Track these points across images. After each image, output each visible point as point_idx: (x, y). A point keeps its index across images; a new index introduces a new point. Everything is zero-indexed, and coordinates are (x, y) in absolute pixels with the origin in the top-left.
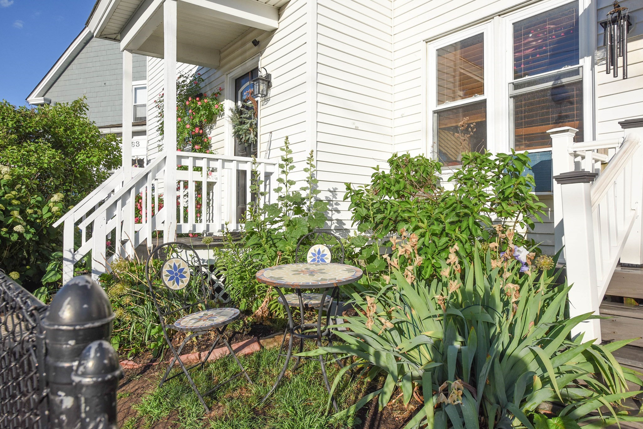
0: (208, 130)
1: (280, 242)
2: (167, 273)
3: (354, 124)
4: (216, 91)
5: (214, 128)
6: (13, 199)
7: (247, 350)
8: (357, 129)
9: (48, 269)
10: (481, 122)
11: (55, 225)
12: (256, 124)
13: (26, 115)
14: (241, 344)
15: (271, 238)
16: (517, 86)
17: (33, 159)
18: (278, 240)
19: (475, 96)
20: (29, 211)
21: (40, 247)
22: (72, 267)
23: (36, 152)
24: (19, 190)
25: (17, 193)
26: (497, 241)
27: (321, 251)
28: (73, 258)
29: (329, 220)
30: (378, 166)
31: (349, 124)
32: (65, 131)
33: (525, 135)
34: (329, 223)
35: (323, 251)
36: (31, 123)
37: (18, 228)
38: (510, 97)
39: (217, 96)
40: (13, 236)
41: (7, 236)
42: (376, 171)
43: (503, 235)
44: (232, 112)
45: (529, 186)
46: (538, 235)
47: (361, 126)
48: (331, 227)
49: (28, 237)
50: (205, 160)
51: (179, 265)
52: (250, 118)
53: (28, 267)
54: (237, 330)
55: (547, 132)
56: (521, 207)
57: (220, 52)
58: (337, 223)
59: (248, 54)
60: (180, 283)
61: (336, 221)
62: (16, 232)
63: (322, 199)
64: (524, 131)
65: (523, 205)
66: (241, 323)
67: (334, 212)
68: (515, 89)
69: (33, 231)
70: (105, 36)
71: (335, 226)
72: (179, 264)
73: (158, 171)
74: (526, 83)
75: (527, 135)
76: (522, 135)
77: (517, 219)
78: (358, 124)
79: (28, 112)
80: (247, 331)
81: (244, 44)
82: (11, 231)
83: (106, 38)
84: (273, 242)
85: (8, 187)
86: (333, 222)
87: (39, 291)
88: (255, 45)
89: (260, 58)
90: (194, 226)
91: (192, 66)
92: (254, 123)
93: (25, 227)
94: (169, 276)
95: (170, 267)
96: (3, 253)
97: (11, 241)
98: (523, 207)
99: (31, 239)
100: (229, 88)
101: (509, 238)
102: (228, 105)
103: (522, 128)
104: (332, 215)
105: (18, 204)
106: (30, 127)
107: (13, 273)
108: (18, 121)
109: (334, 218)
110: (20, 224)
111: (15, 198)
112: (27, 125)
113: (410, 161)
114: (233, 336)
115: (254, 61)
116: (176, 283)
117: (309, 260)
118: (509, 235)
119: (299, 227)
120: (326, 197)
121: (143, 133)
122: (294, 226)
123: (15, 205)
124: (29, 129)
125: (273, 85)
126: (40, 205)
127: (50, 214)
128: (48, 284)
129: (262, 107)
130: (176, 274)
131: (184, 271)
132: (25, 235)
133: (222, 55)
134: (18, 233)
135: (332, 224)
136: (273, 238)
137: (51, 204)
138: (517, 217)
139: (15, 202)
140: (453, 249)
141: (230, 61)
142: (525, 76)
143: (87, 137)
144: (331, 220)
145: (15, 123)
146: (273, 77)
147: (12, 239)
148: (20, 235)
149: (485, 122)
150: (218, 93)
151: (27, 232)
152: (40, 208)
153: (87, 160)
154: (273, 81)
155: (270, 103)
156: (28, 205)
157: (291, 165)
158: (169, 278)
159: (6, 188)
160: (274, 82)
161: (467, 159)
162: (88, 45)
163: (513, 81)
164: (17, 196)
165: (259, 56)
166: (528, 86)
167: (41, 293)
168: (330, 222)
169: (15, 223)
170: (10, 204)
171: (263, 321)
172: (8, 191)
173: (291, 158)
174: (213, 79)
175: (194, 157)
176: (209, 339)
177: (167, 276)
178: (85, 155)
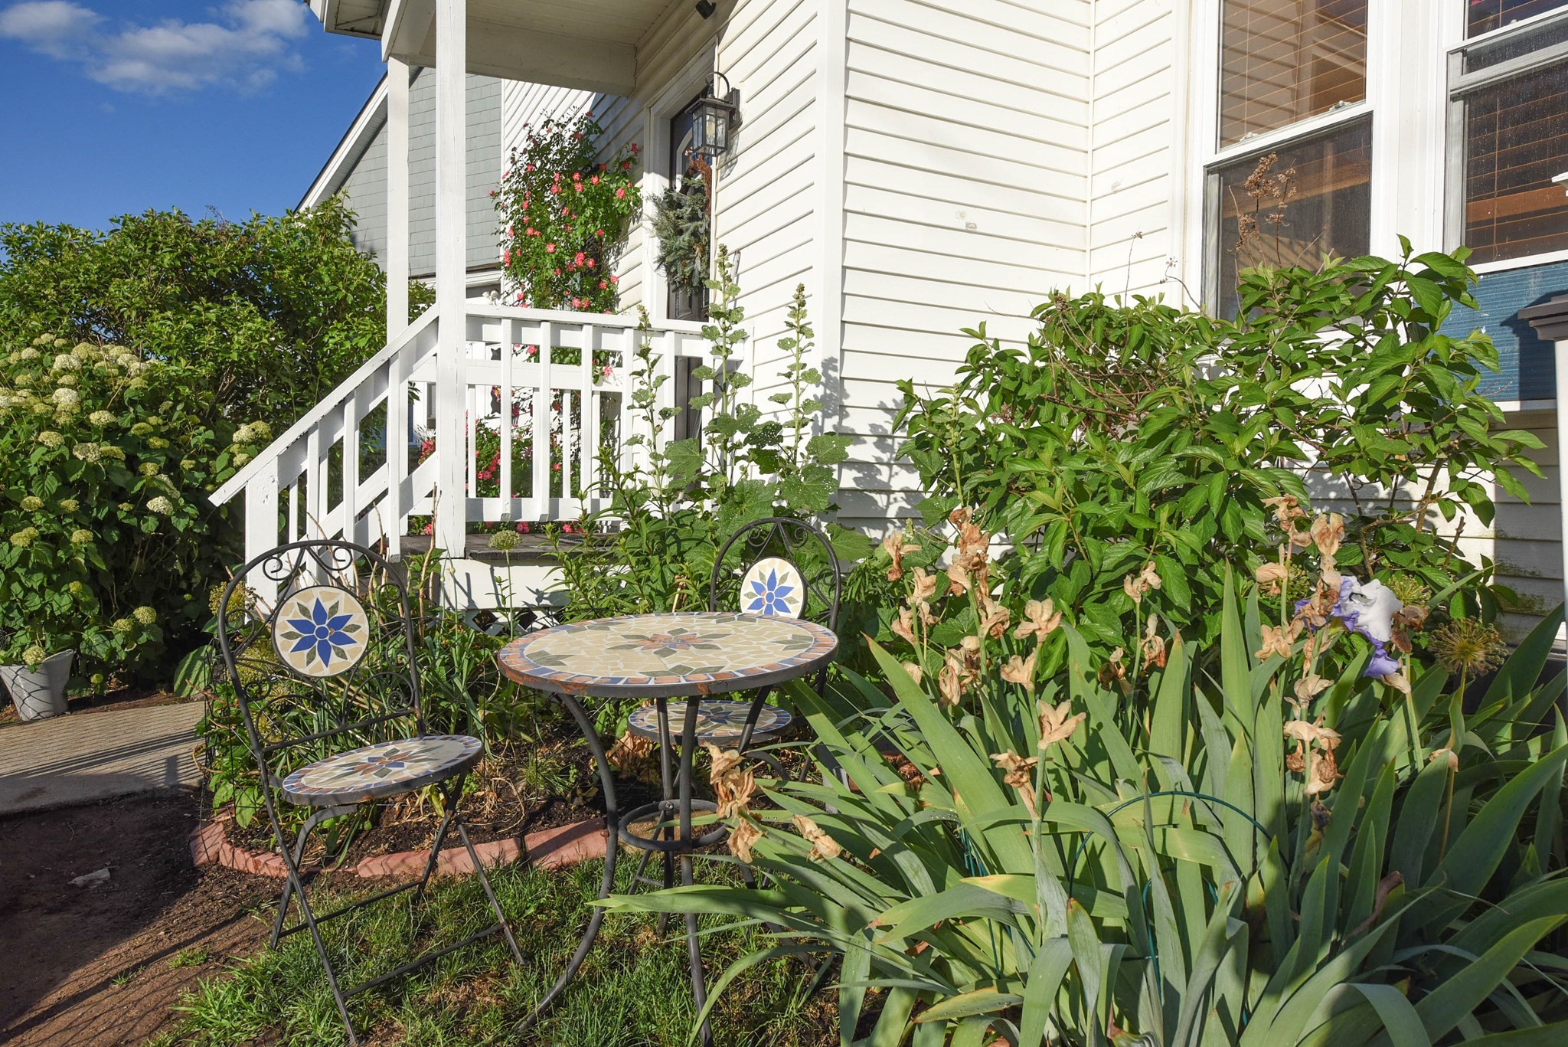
0: (612, 260)
1: (698, 549)
2: (292, 629)
3: (962, 215)
4: (625, 155)
5: (624, 251)
6: (152, 434)
7: (568, 853)
8: (971, 230)
10: (1352, 188)
12: (708, 233)
13: (205, 240)
14: (556, 832)
15: (676, 537)
16: (1474, 60)
17: (207, 340)
18: (693, 543)
19: (1338, 107)
20: (186, 464)
21: (215, 551)
23: (218, 324)
24: (168, 415)
25: (160, 421)
26: (1282, 559)
27: (778, 577)
29: (880, 492)
30: (982, 325)
31: (946, 215)
32: (296, 274)
33: (1499, 220)
34: (881, 499)
35: (784, 578)
36: (215, 256)
37: (157, 504)
38: (1454, 99)
39: (629, 168)
40: (146, 521)
41: (134, 521)
42: (978, 342)
43: (1302, 536)
44: (657, 204)
45: (1472, 371)
46: (1533, 547)
47: (984, 221)
48: (885, 511)
49: (181, 524)
50: (546, 327)
51: (335, 608)
52: (693, 218)
53: (187, 596)
54: (560, 790)
55: (1555, 179)
56: (1436, 443)
57: (636, 50)
58: (907, 501)
59: (693, 41)
60: (334, 658)
61: (902, 495)
62: (153, 513)
63: (858, 432)
64: (1497, 206)
65: (1445, 437)
66: (572, 772)
67: (896, 468)
68: (1470, 71)
69: (191, 510)
70: (349, 26)
71: (901, 508)
72: (333, 603)
73: (418, 357)
74: (1508, 46)
75: (1509, 218)
76: (1491, 221)
77: (1430, 487)
78: (973, 216)
79: (212, 232)
80: (584, 798)
81: (683, 19)
82: (142, 512)
83: (352, 30)
84: (679, 547)
85: (144, 407)
86: (892, 496)
87: (198, 653)
88: (705, 16)
89: (717, 51)
91: (586, 94)
92: (702, 230)
93: (174, 501)
94: (297, 636)
95: (304, 610)
96: (132, 561)
97: (143, 534)
98: (1444, 445)
99: (188, 529)
100: (653, 145)
101: (1322, 549)
102: (651, 187)
103: (1492, 196)
104: (891, 476)
105: (162, 448)
106: (213, 267)
107: (142, 609)
108: (187, 254)
109: (896, 485)
110: (164, 494)
111: (156, 432)
112: (204, 260)
113: (1100, 311)
114: (546, 808)
115: (705, 60)
116: (318, 658)
117: (745, 603)
118: (1322, 535)
119: (750, 508)
120: (873, 426)
122: (739, 504)
123: (156, 450)
124: (210, 271)
125: (745, 120)
126: (211, 450)
129: (721, 184)
130: (322, 632)
131: (349, 623)
132: (174, 520)
133: (641, 56)
134: (158, 515)
135: (889, 503)
136: (681, 537)
137: (232, 448)
138: (1432, 480)
139: (156, 442)
140: (1138, 582)
141: (655, 71)
142: (1506, 22)
143: (347, 290)
144: (889, 492)
145: (178, 257)
146: (743, 97)
147: (143, 528)
148: (163, 520)
149: (1366, 188)
150: (630, 159)
151: (180, 513)
152: (214, 456)
153: (348, 345)
154: (744, 107)
155: (737, 170)
156: (185, 448)
157: (736, 328)
158: (296, 642)
159: (139, 408)
160: (747, 110)
161: (1257, 287)
163: (1460, 43)
164: (163, 429)
165: (713, 45)
166: (1516, 55)
167: (201, 659)
168: (884, 497)
169: (152, 492)
170: (146, 448)
171: (639, 771)
172: (141, 416)
173: (739, 310)
174: (622, 123)
175: (514, 320)
176: (477, 814)
177: (289, 636)
178: (343, 334)
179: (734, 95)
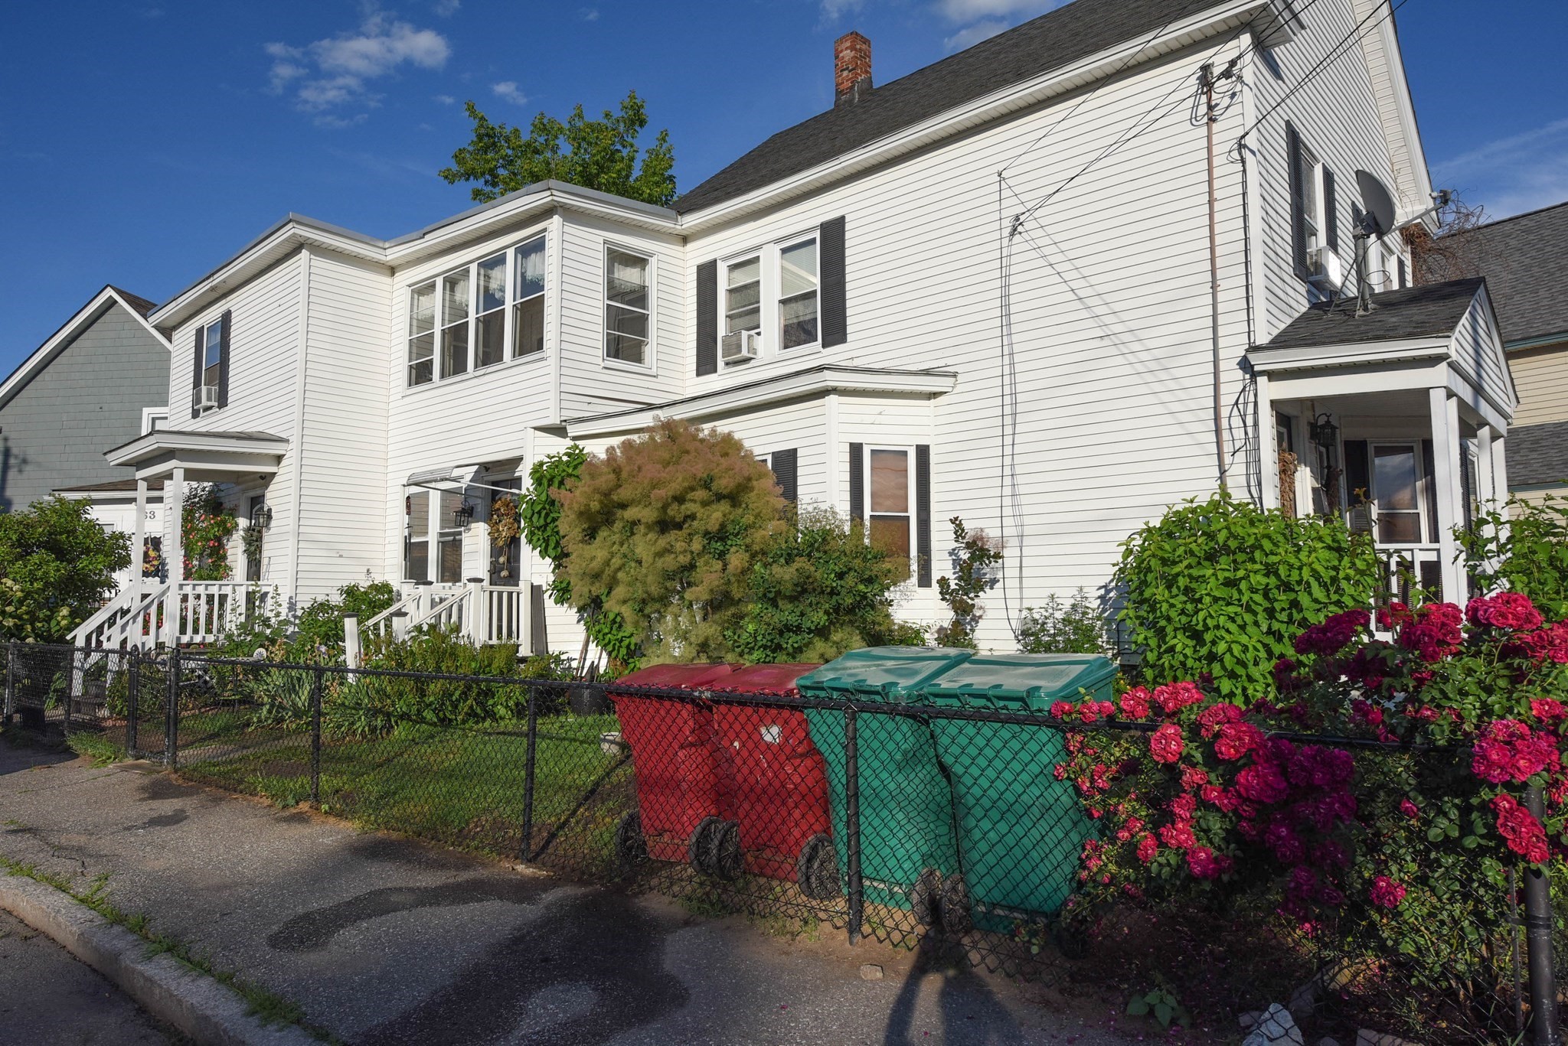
0: (225, 543)
5: (231, 541)
9: (55, 677)
11: (68, 637)
22: (81, 674)
28: (83, 666)
37: (30, 640)
38: (439, 542)
39: (233, 513)
44: (244, 530)
52: (257, 540)
59: (258, 482)
68: (441, 537)
88: (262, 479)
89: (266, 491)
90: (192, 638)
93: (35, 639)
100: (244, 506)
102: (243, 522)
121: (160, 500)
125: (273, 518)
126: (48, 619)
127: (58, 628)
128: (56, 691)
137: (59, 618)
139: (25, 617)
141: (246, 482)
146: (273, 511)
152: (49, 622)
154: (273, 514)
156: (38, 619)
162: (74, 345)
163: (440, 531)
165: (264, 494)
179: (270, 510)
